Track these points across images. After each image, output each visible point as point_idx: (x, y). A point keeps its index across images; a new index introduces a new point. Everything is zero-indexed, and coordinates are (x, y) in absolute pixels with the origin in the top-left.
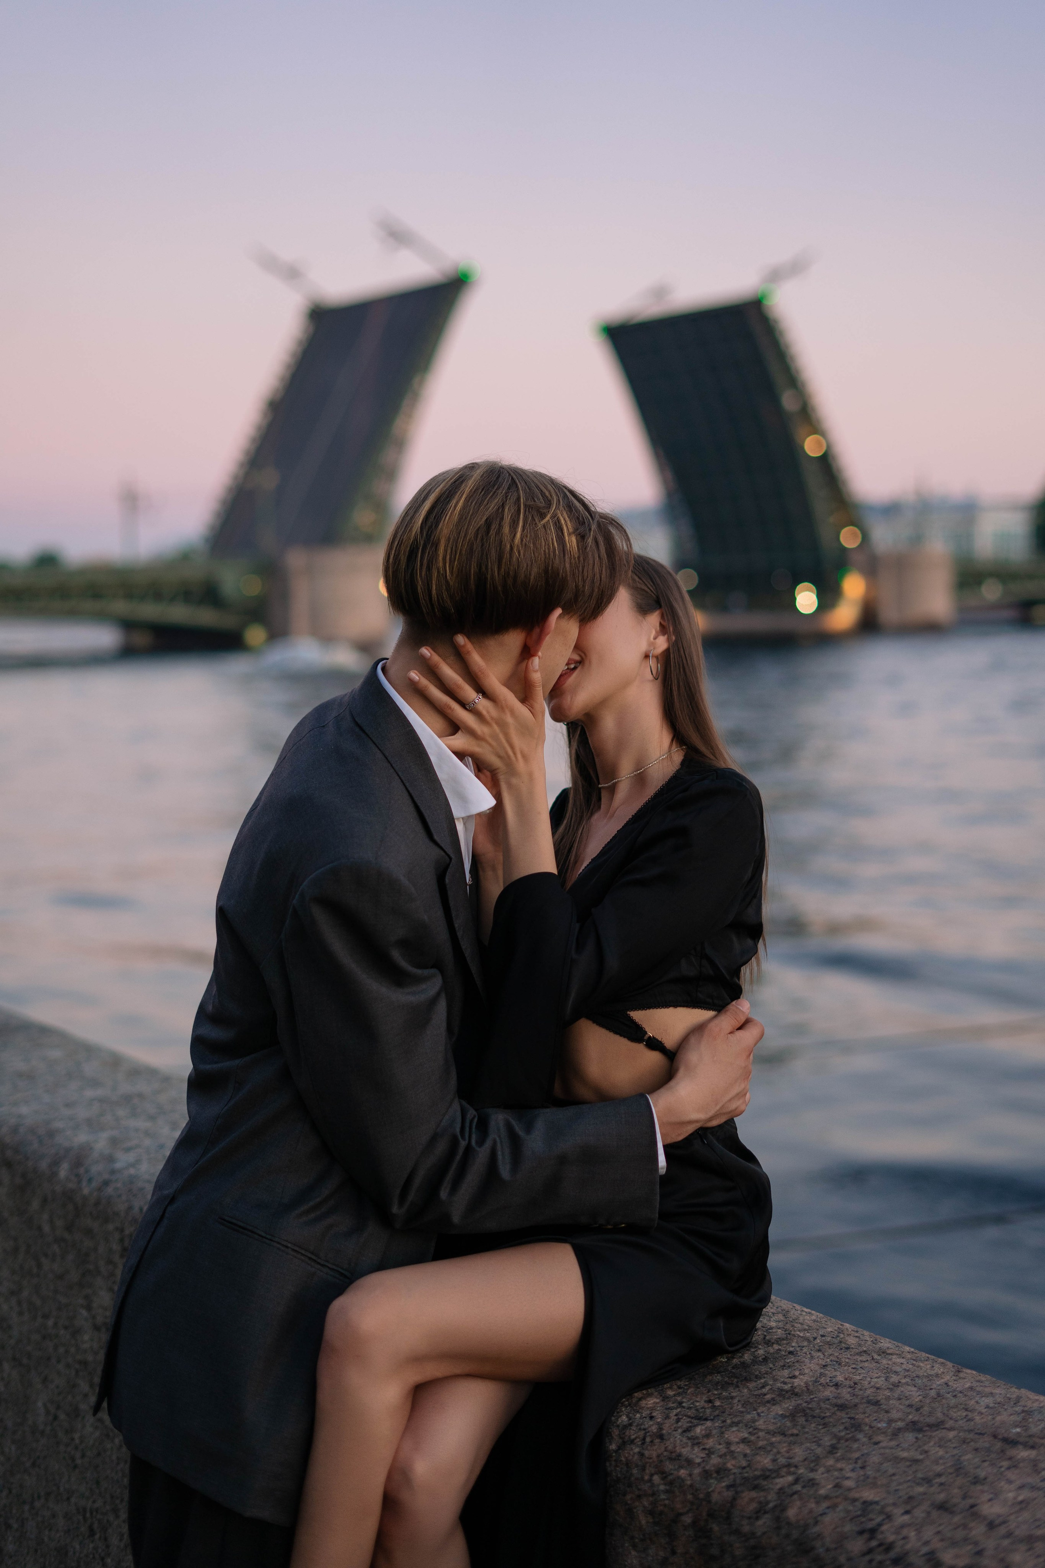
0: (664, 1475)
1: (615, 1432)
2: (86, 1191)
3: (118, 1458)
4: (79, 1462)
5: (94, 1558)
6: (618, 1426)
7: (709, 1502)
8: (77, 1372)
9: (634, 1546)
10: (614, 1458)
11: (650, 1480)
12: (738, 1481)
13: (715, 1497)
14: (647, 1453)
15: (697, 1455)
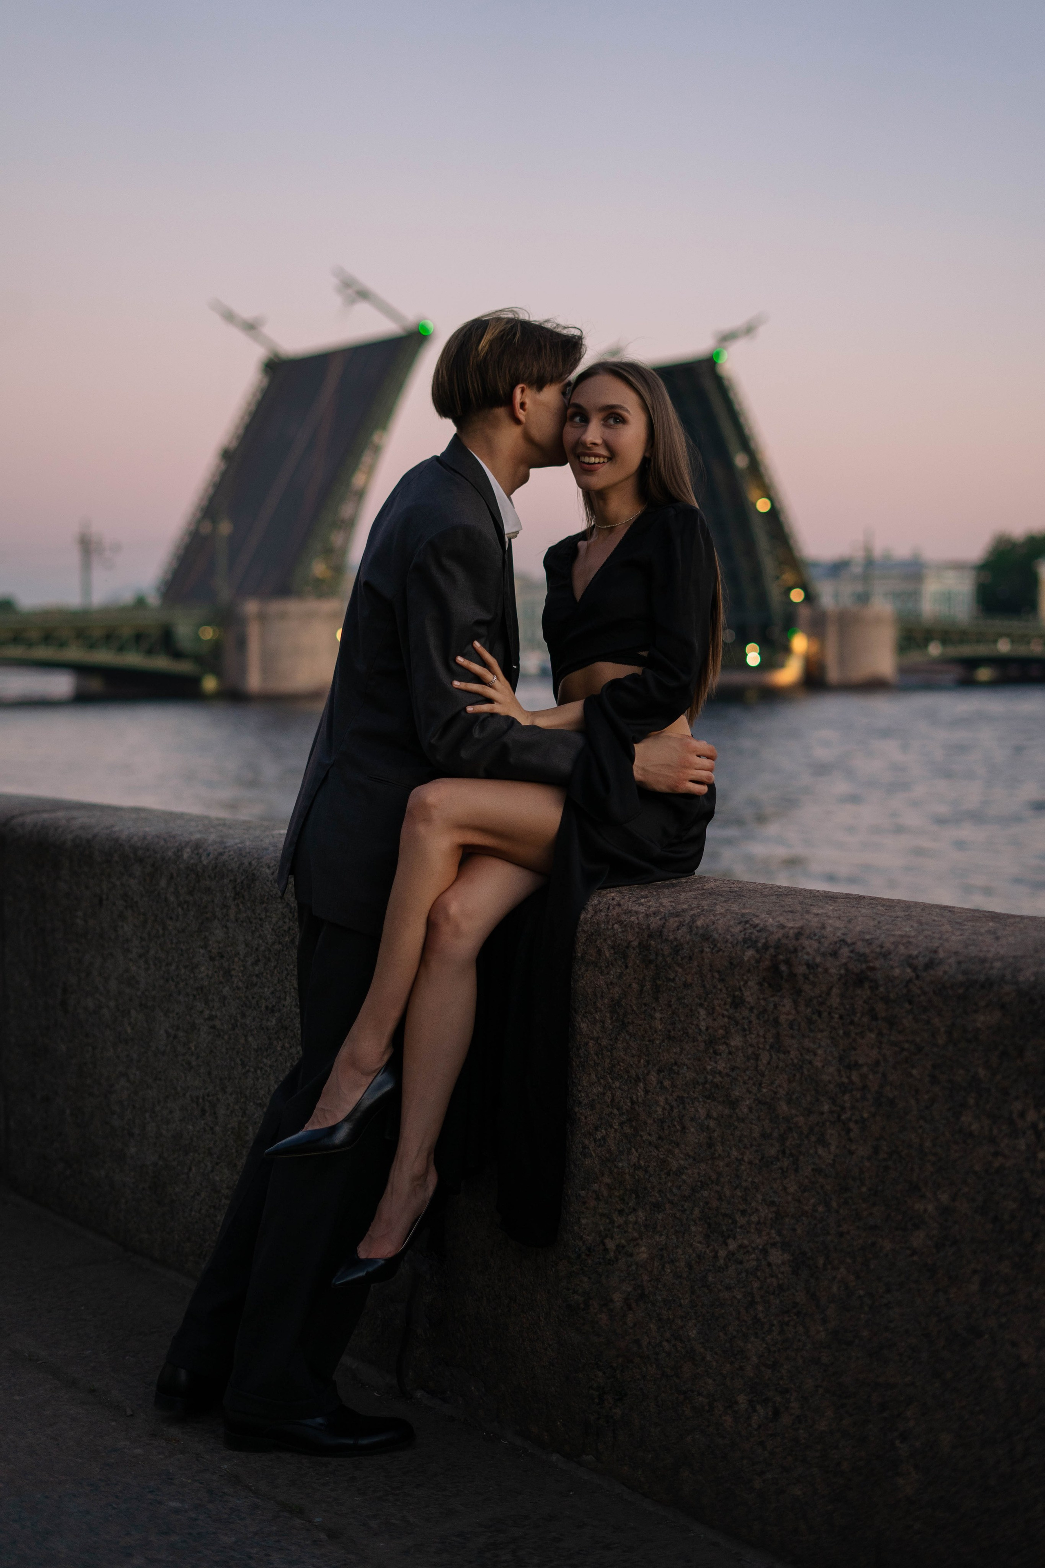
0: (620, 922)
1: (590, 908)
2: (205, 862)
3: (227, 1049)
4: (194, 1063)
5: (205, 1131)
6: (592, 905)
7: (649, 929)
8: (194, 996)
9: (602, 973)
10: (589, 922)
11: (612, 928)
12: (667, 916)
13: (653, 926)
14: (610, 914)
15: (642, 909)
